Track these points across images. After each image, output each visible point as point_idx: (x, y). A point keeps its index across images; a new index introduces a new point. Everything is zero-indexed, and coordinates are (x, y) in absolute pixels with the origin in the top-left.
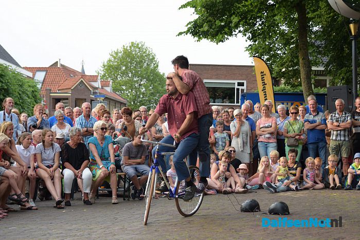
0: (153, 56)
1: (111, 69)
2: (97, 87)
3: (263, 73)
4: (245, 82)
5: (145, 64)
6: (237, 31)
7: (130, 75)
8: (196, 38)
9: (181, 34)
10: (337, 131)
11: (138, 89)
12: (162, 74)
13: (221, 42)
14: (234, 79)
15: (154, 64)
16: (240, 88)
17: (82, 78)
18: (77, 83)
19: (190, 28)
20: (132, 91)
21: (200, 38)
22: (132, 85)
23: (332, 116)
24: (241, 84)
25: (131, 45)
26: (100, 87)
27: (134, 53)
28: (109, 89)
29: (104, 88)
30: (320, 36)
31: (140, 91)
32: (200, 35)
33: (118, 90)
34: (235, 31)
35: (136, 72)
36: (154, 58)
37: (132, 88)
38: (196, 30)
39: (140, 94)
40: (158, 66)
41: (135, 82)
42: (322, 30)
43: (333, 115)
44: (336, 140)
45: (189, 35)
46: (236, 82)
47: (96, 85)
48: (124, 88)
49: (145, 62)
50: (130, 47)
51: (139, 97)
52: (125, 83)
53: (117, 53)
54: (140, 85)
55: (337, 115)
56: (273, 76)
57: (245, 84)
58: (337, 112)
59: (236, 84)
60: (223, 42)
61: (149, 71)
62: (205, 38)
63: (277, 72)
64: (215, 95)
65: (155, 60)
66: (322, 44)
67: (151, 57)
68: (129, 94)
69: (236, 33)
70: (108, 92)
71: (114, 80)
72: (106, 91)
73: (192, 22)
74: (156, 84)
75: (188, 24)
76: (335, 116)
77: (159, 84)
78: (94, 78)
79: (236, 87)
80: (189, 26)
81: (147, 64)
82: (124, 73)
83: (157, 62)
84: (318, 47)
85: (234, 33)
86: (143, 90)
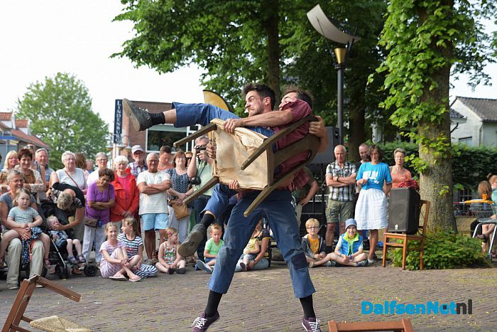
0: (85, 91)
1: (31, 106)
2: (11, 127)
5: (75, 101)
6: (190, 59)
7: (55, 114)
8: (135, 63)
9: (114, 55)
10: (339, 188)
11: (65, 133)
12: (96, 114)
13: (169, 72)
15: (87, 101)
16: (194, 132)
19: (127, 48)
20: (57, 134)
21: (139, 64)
22: (57, 127)
23: (330, 168)
24: (193, 128)
25: (56, 75)
26: (14, 128)
27: (61, 86)
28: (25, 131)
29: (20, 129)
30: (292, 70)
31: (67, 135)
32: (139, 59)
33: (39, 133)
34: (187, 59)
35: (64, 110)
36: (86, 94)
37: (57, 130)
38: (134, 52)
39: (67, 139)
40: (90, 103)
41: (62, 122)
43: (332, 166)
44: (337, 200)
47: (8, 124)
48: (46, 129)
49: (75, 98)
50: (56, 78)
51: (66, 142)
52: (49, 124)
53: (37, 86)
54: (67, 127)
55: (337, 167)
57: (199, 128)
58: (336, 163)
60: (171, 71)
61: (80, 110)
64: (162, 141)
65: (88, 96)
66: (296, 80)
67: (83, 93)
68: (53, 139)
69: (188, 62)
70: (25, 135)
71: (34, 119)
72: (22, 133)
73: (130, 41)
74: (88, 127)
75: (125, 43)
76: (334, 168)
77: (93, 127)
78: (7, 116)
79: (188, 131)
80: (126, 46)
81: (78, 101)
82: (46, 112)
83: (90, 98)
85: (185, 62)
86: (71, 133)
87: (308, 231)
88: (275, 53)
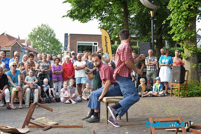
1: (33, 37)
2: (25, 45)
3: (106, 37)
4: (97, 43)
5: (49, 34)
6: (93, 17)
8: (72, 19)
9: (64, 16)
10: (150, 66)
11: (45, 47)
12: (57, 39)
14: (92, 41)
15: (53, 35)
16: (95, 46)
17: (17, 41)
18: (14, 43)
19: (69, 13)
20: (43, 47)
21: (74, 19)
22: (42, 45)
24: (95, 44)
26: (26, 45)
27: (43, 29)
28: (31, 47)
29: (29, 46)
30: (134, 20)
33: (36, 47)
34: (92, 17)
35: (45, 38)
38: (72, 15)
39: (46, 49)
40: (55, 35)
41: (44, 43)
42: (135, 17)
43: (148, 58)
44: (150, 71)
45: (68, 17)
46: (93, 43)
47: (24, 44)
48: (39, 46)
50: (42, 26)
51: (46, 51)
52: (39, 44)
53: (35, 29)
54: (47, 45)
55: (149, 58)
56: (111, 39)
57: (98, 44)
58: (149, 56)
59: (93, 44)
60: (86, 22)
61: (51, 38)
62: (77, 19)
63: (113, 38)
64: (83, 49)
66: (135, 24)
67: (52, 31)
68: (41, 49)
69: (93, 18)
70: (31, 48)
72: (29, 47)
73: (70, 11)
74: (54, 44)
76: (148, 59)
77: (56, 44)
78: (23, 41)
79: (93, 45)
80: (68, 12)
82: (38, 39)
83: (55, 33)
84: (133, 25)
85: (92, 18)
86: (48, 47)
87: (141, 83)
88: (127, 14)
